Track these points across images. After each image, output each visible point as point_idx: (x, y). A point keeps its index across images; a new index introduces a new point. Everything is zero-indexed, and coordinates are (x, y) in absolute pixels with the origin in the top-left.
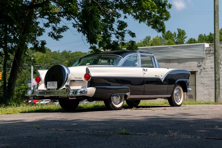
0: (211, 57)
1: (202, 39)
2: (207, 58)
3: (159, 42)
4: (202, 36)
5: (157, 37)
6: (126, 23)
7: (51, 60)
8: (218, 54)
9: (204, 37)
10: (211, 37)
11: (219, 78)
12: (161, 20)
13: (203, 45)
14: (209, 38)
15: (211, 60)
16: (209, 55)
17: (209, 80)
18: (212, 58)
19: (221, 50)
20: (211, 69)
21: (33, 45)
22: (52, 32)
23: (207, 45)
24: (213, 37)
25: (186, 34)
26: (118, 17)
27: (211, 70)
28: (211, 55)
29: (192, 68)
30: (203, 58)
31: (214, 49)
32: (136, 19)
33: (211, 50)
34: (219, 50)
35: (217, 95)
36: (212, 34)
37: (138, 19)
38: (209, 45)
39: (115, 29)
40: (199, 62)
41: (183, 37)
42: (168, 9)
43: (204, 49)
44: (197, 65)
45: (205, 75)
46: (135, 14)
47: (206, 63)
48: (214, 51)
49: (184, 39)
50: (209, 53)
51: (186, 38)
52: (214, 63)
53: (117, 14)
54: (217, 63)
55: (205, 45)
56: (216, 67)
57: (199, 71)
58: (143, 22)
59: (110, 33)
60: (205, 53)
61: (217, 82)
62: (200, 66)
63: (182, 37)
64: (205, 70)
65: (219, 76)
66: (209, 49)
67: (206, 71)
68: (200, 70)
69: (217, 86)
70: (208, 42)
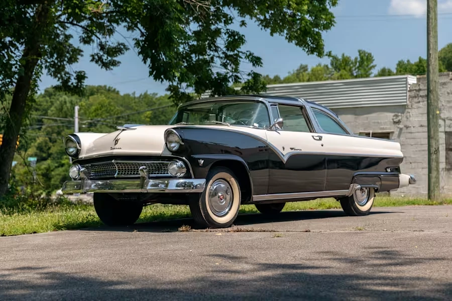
0: (421, 103)
1: (404, 68)
2: (412, 106)
3: (322, 76)
4: (403, 64)
5: (320, 65)
6: (243, 35)
7: (118, 110)
8: (435, 98)
9: (407, 66)
10: (421, 66)
11: (437, 149)
12: (315, 29)
13: (405, 80)
14: (417, 68)
15: (421, 111)
16: (416, 100)
17: (416, 151)
18: (423, 105)
19: (440, 90)
20: (419, 128)
21: (58, 80)
22: (97, 55)
23: (412, 80)
24: (425, 65)
25: (374, 60)
26: (226, 23)
27: (421, 129)
28: (420, 99)
29: (382, 125)
30: (405, 105)
31: (426, 88)
32: (263, 28)
33: (420, 90)
34: (437, 90)
35: (432, 185)
36: (423, 60)
37: (268, 28)
38: (416, 80)
39: (222, 48)
40: (397, 114)
41: (369, 67)
42: (330, 7)
43: (406, 87)
44: (392, 121)
45: (408, 140)
46: (262, 18)
47: (410, 117)
48: (426, 91)
49: (371, 68)
50: (416, 96)
51: (373, 69)
52: (426, 115)
53: (225, 16)
54: (433, 116)
55: (408, 78)
56: (432, 124)
57: (397, 133)
58: (278, 33)
59: (211, 56)
60: (409, 96)
61: (434, 156)
62: (399, 122)
63: (367, 66)
64: (409, 130)
65: (437, 144)
66: (417, 88)
67: (411, 133)
68: (399, 130)
69: (434, 164)
70: (416, 74)
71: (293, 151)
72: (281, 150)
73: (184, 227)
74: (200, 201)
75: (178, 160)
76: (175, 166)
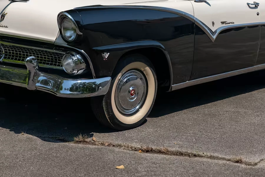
71: (224, 25)
72: (210, 26)
73: (80, 137)
74: (104, 101)
75: (74, 53)
76: (70, 61)
